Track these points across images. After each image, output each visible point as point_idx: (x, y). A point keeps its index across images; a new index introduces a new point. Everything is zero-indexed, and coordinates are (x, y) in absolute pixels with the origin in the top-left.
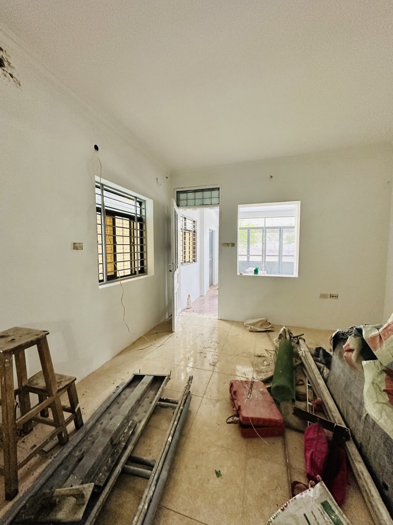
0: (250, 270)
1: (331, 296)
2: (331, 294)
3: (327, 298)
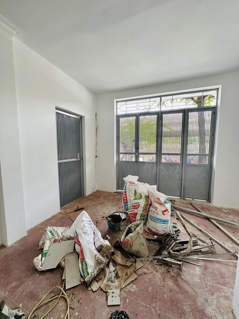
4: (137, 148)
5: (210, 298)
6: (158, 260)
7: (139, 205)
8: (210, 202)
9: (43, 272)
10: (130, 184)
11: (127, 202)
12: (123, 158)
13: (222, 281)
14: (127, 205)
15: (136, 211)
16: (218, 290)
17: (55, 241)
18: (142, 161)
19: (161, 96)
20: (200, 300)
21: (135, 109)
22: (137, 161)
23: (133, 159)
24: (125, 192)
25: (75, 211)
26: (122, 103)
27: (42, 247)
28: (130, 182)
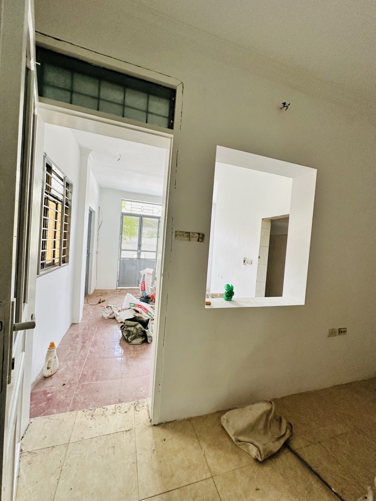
0: (148, 272)
1: (339, 332)
2: (340, 329)
3: (336, 335)
4: (140, 246)
11: (145, 290)
12: (125, 255)
14: (145, 292)
17: (119, 311)
18: (144, 258)
21: (140, 210)
22: (139, 258)
23: (135, 256)
24: (144, 282)
25: (99, 303)
26: (127, 202)
27: (110, 317)
28: (148, 274)
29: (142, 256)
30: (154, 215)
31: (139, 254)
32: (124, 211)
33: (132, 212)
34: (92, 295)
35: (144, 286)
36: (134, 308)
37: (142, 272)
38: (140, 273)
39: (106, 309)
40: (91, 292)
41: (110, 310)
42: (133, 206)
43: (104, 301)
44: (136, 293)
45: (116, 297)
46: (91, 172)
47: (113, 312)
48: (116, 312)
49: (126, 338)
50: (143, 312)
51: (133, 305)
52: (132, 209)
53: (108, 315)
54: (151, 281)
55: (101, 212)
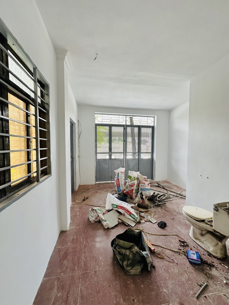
4: (110, 149)
5: (179, 209)
6: (156, 205)
7: (134, 184)
8: (153, 179)
9: (113, 228)
10: (121, 173)
11: (119, 186)
12: (100, 157)
13: (178, 204)
14: (120, 188)
15: (132, 188)
16: (179, 207)
17: (104, 213)
18: (114, 158)
19: (126, 115)
20: (177, 211)
21: (109, 121)
22: (110, 159)
23: (108, 157)
24: (118, 179)
25: (84, 200)
26: (98, 115)
27: (96, 220)
28: (121, 172)
29: (113, 157)
30: (120, 124)
31: (110, 156)
32: (97, 122)
33: (103, 123)
34: (77, 191)
35: (119, 183)
36: (116, 209)
37: (116, 171)
38: (114, 172)
39: (92, 212)
40: (76, 188)
41: (95, 213)
42: (103, 118)
43: (88, 198)
44: (112, 188)
45: (96, 192)
46: (68, 84)
47: (98, 216)
48: (101, 216)
49: (121, 263)
50: (126, 214)
51: (115, 206)
52: (103, 120)
53: (94, 219)
54: (124, 178)
55: (80, 124)
